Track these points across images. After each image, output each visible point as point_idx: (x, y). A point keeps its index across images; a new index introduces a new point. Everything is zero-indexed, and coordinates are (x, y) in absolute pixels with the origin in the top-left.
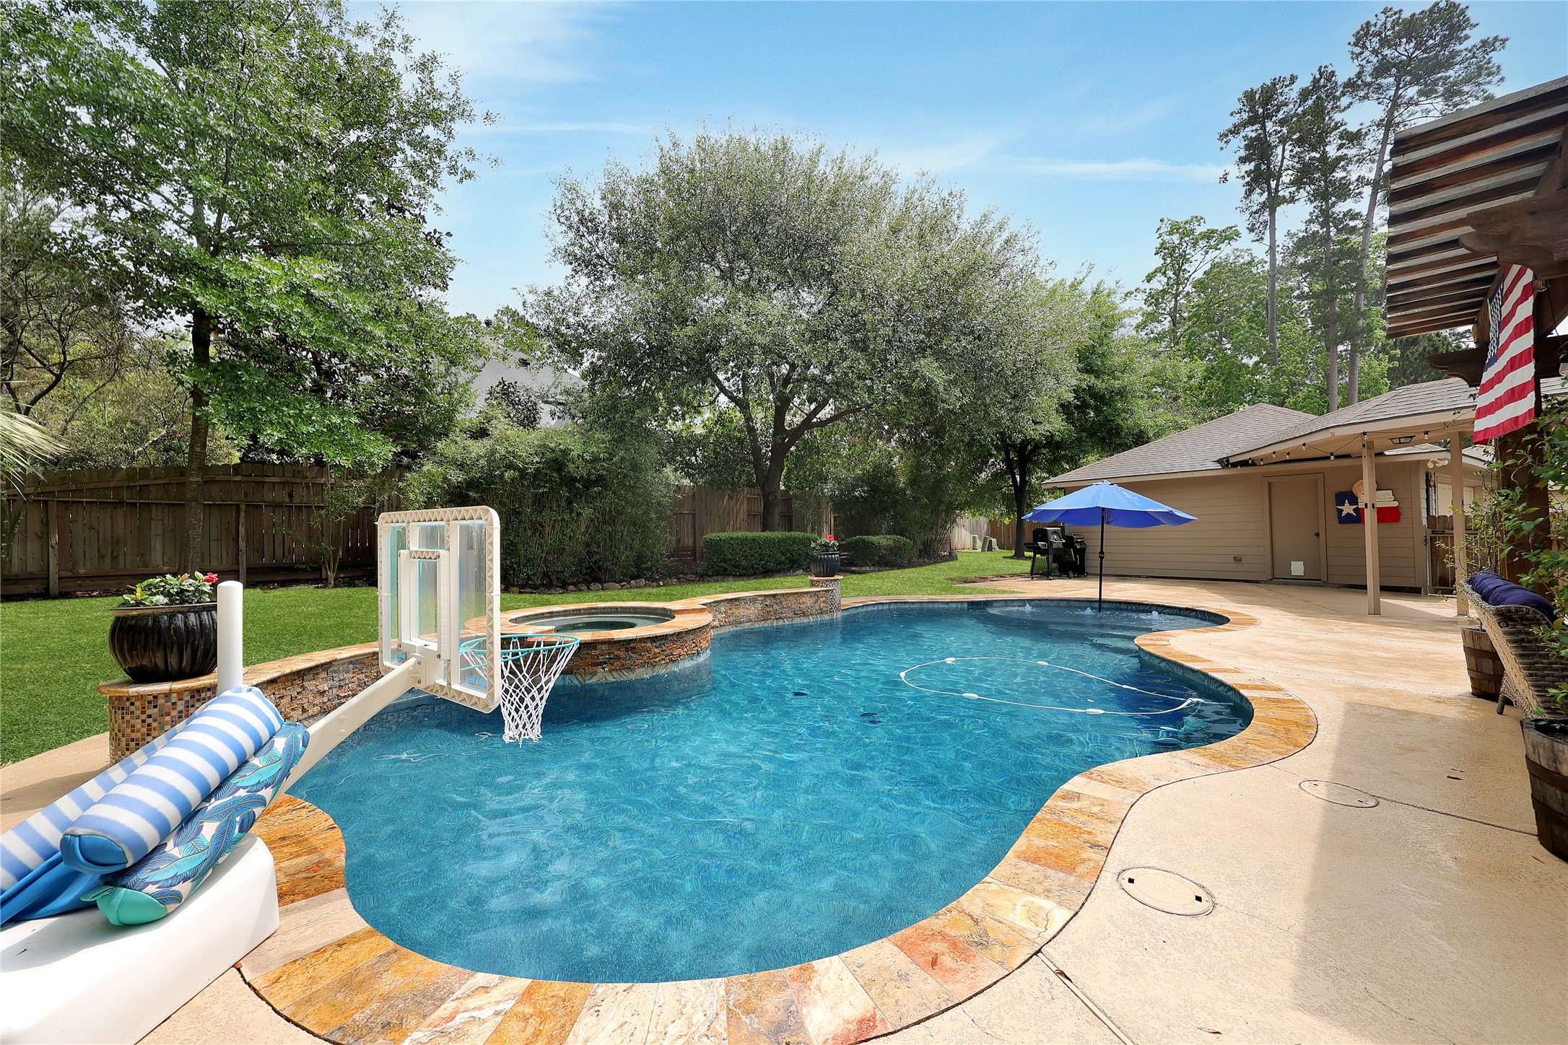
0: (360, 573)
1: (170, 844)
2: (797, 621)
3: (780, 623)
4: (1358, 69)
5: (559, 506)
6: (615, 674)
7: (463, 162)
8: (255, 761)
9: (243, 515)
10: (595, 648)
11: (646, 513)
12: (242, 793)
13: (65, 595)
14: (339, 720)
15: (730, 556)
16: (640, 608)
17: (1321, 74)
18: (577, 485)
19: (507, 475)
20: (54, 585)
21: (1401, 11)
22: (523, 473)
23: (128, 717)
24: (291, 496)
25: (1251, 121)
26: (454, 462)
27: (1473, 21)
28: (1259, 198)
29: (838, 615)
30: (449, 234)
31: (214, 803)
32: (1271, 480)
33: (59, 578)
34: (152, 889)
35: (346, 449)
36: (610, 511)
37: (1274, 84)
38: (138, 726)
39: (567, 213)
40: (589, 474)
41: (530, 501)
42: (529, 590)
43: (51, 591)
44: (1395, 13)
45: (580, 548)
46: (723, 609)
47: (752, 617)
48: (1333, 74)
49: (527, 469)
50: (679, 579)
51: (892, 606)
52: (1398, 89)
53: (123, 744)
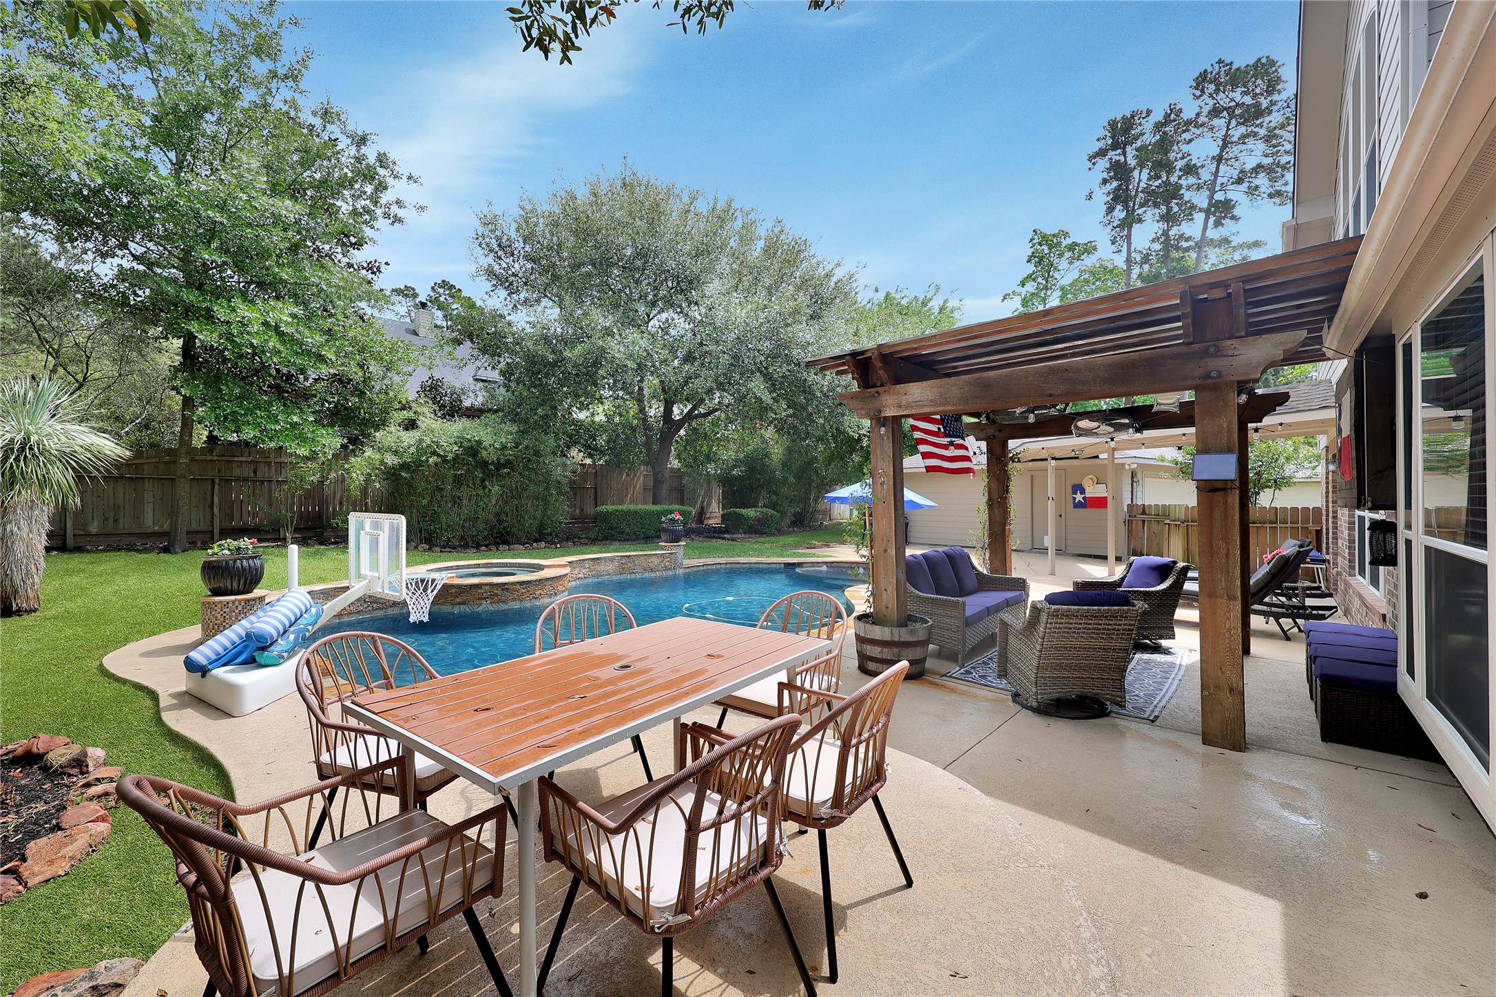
0: (311, 535)
1: (279, 640)
2: (646, 575)
3: (633, 576)
4: (1198, 110)
5: (474, 484)
6: (494, 605)
7: (394, 209)
8: (305, 615)
9: (217, 487)
10: (481, 588)
11: (547, 489)
12: (302, 626)
13: (78, 549)
14: (335, 605)
15: (615, 525)
16: (523, 564)
17: (1171, 110)
18: (491, 467)
19: (431, 460)
20: (70, 541)
21: (1232, 63)
22: (444, 458)
23: (213, 613)
24: (255, 472)
25: (1115, 146)
26: (389, 449)
27: (1284, 78)
28: (1119, 213)
29: (681, 572)
30: (387, 264)
31: (292, 629)
32: (1032, 473)
33: (74, 536)
34: (276, 653)
35: (303, 439)
36: (517, 488)
37: (1133, 117)
38: (219, 617)
39: (487, 240)
40: (498, 459)
41: (451, 480)
42: (448, 550)
43: (68, 546)
44: (1227, 65)
45: (491, 517)
46: (587, 566)
47: (611, 572)
48: (1181, 110)
49: (447, 456)
50: (574, 542)
51: (728, 566)
52: (1228, 129)
53: (211, 627)
